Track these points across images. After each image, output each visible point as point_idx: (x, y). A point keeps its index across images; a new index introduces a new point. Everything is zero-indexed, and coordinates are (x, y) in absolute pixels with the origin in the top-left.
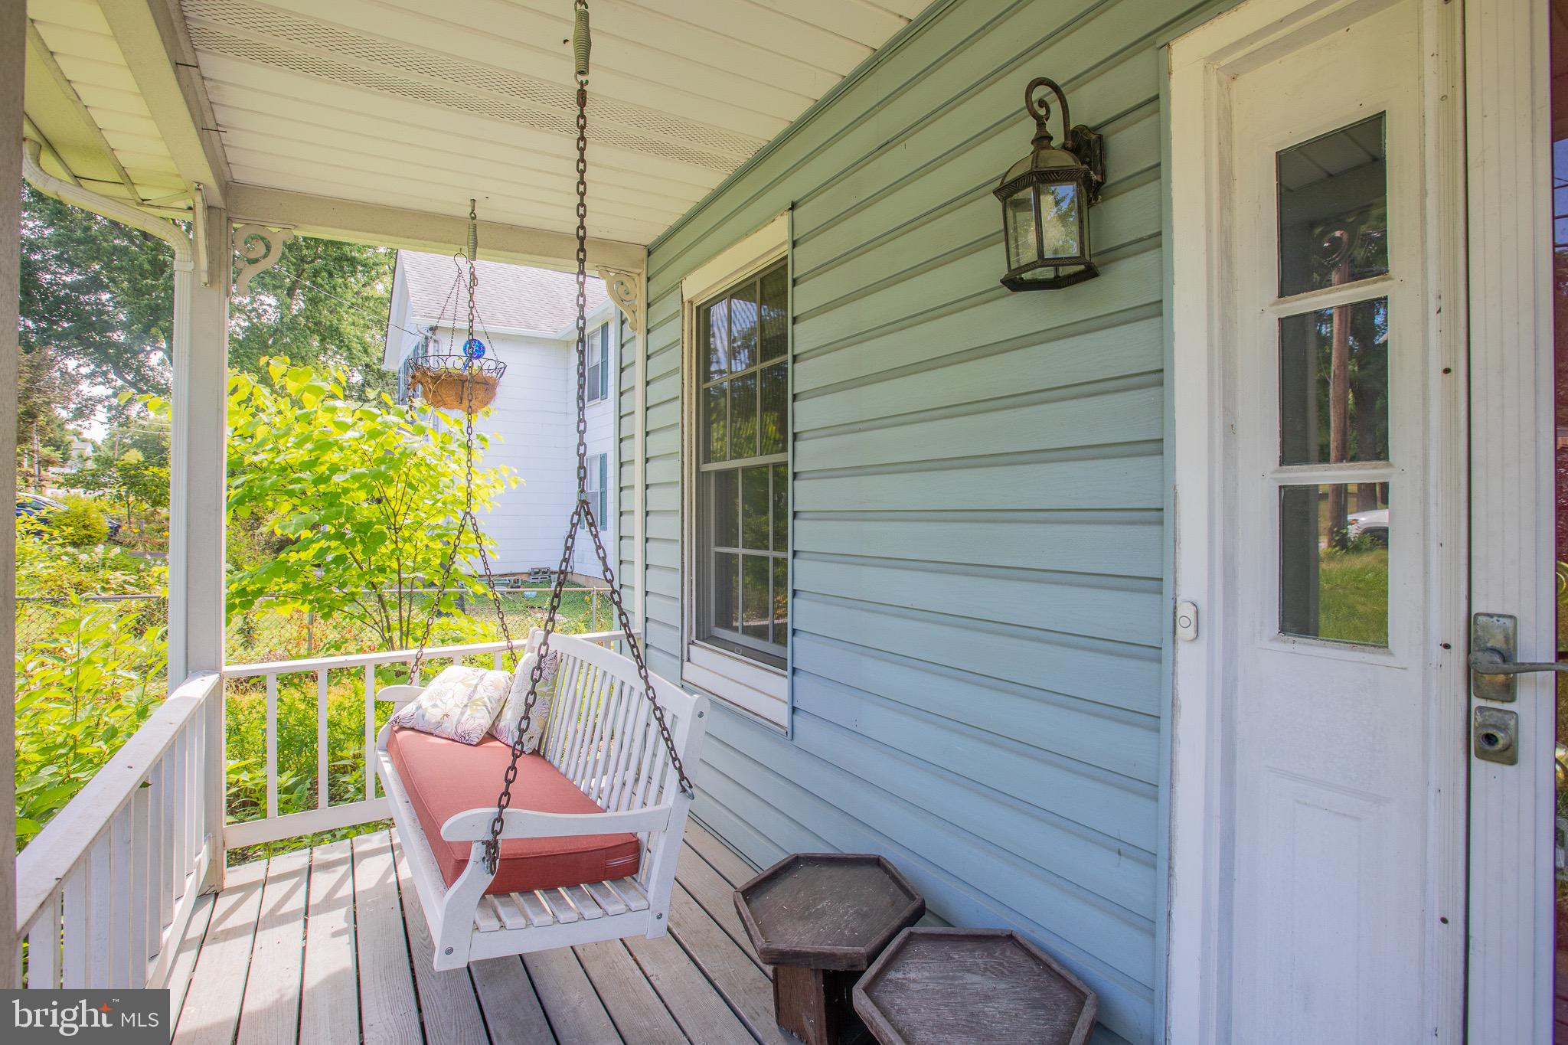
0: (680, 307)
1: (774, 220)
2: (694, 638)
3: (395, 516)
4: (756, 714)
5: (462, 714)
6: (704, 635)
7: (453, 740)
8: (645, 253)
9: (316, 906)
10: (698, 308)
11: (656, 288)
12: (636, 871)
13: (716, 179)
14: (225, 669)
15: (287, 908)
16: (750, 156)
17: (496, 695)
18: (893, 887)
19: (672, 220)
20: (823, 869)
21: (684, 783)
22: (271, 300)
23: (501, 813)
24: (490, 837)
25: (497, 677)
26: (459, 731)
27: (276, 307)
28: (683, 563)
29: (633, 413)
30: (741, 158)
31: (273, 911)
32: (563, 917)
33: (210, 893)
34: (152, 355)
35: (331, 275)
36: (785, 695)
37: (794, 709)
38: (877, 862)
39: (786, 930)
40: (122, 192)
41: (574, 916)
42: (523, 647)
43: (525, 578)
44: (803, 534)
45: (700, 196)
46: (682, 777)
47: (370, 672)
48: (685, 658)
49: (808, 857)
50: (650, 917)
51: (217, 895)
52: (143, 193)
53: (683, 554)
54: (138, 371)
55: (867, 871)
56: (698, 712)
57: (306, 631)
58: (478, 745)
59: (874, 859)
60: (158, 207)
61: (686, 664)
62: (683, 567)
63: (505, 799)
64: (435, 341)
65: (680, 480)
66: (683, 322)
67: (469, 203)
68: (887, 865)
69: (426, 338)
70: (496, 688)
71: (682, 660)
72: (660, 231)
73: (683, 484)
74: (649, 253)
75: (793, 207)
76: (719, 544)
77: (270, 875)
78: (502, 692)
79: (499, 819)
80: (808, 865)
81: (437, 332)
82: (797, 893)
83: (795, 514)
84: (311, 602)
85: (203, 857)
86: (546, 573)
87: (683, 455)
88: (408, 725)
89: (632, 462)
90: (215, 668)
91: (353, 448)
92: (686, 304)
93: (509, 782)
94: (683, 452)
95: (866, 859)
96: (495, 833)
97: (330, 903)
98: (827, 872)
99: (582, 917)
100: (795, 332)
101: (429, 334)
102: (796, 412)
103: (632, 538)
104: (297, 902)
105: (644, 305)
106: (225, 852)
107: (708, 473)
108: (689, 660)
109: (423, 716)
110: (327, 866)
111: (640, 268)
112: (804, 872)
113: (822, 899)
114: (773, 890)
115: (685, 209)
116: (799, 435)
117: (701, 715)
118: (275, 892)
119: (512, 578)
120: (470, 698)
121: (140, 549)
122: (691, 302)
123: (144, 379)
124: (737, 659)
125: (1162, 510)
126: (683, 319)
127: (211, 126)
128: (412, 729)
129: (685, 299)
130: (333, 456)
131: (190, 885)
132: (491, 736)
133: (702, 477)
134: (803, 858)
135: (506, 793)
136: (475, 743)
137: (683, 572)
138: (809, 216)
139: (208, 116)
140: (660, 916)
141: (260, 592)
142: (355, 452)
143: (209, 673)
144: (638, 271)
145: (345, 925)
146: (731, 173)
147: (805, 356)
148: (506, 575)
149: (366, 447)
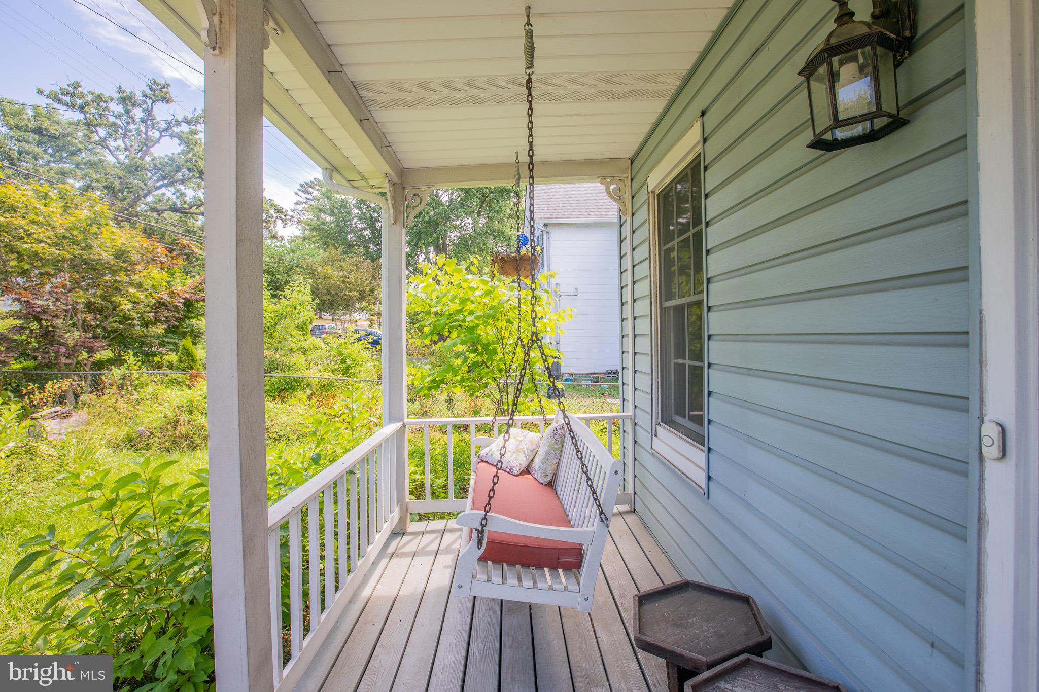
0: (646, 197)
1: (693, 126)
2: (659, 421)
3: (502, 339)
4: (689, 478)
5: (511, 456)
6: (667, 420)
7: (505, 471)
8: (629, 162)
9: (442, 550)
10: (658, 195)
11: (636, 185)
12: (580, 567)
13: (660, 105)
14: (406, 420)
15: (429, 548)
16: (678, 84)
17: (531, 448)
18: (752, 622)
19: (641, 139)
20: (705, 595)
21: (603, 516)
22: (470, 220)
23: (486, 515)
24: (480, 528)
25: (533, 436)
26: (509, 466)
27: (472, 224)
28: (652, 369)
29: (627, 270)
30: (673, 87)
31: (423, 548)
32: (555, 586)
33: (399, 532)
34: (420, 257)
35: (498, 201)
36: (703, 464)
37: (709, 478)
38: (746, 600)
39: (660, 629)
40: (363, 183)
41: (546, 587)
42: (552, 420)
43: (602, 376)
44: (715, 351)
45: (654, 118)
46: (601, 513)
47: (450, 428)
48: (654, 434)
49: (696, 584)
50: (579, 598)
51: (404, 534)
52: (372, 182)
53: (652, 364)
54: (415, 266)
55: (737, 605)
56: (614, 471)
57: (473, 402)
58: (517, 475)
59: (745, 597)
60: (379, 188)
61: (654, 438)
62: (652, 372)
63: (488, 508)
64: (547, 232)
65: (649, 313)
66: (649, 206)
67: (515, 154)
68: (752, 604)
69: (542, 231)
70: (532, 443)
71: (652, 436)
72: (635, 147)
73: (651, 316)
74: (632, 162)
75: (703, 113)
76: (676, 357)
77: (427, 529)
78: (535, 446)
79: (485, 518)
80: (695, 589)
81: (548, 227)
82: (679, 607)
83: (709, 337)
84: (465, 387)
85: (396, 515)
86: (616, 373)
87: (651, 297)
88: (485, 460)
89: (627, 302)
90: (401, 420)
91: (479, 301)
92: (650, 194)
93: (490, 498)
94: (651, 295)
95: (738, 596)
96: (483, 526)
97: (448, 551)
98: (707, 597)
99: (566, 589)
100: (707, 204)
101: (544, 229)
102: (709, 262)
103: (628, 352)
104: (434, 546)
105: (630, 197)
106: (409, 514)
107: (669, 308)
108: (656, 436)
109: (492, 455)
110: (452, 531)
111: (626, 173)
112: (690, 594)
113: (694, 616)
114: (663, 601)
115: (647, 129)
116: (711, 280)
117: (616, 473)
118: (427, 538)
119: (595, 376)
120: (517, 447)
121: (415, 356)
122: (653, 192)
123: (416, 269)
124: (681, 437)
125: (968, 333)
126: (649, 204)
127: (387, 144)
128: (487, 462)
129: (649, 191)
130: (470, 306)
131: (386, 528)
132: (527, 471)
133: (664, 311)
134: (692, 584)
135: (489, 504)
136: (515, 474)
137: (652, 376)
138: (712, 119)
139: (384, 140)
140: (587, 599)
141: (442, 381)
142: (480, 303)
143: (398, 422)
144: (626, 175)
145: (451, 564)
146: (669, 98)
147: (714, 221)
148: (591, 374)
149: (485, 300)
